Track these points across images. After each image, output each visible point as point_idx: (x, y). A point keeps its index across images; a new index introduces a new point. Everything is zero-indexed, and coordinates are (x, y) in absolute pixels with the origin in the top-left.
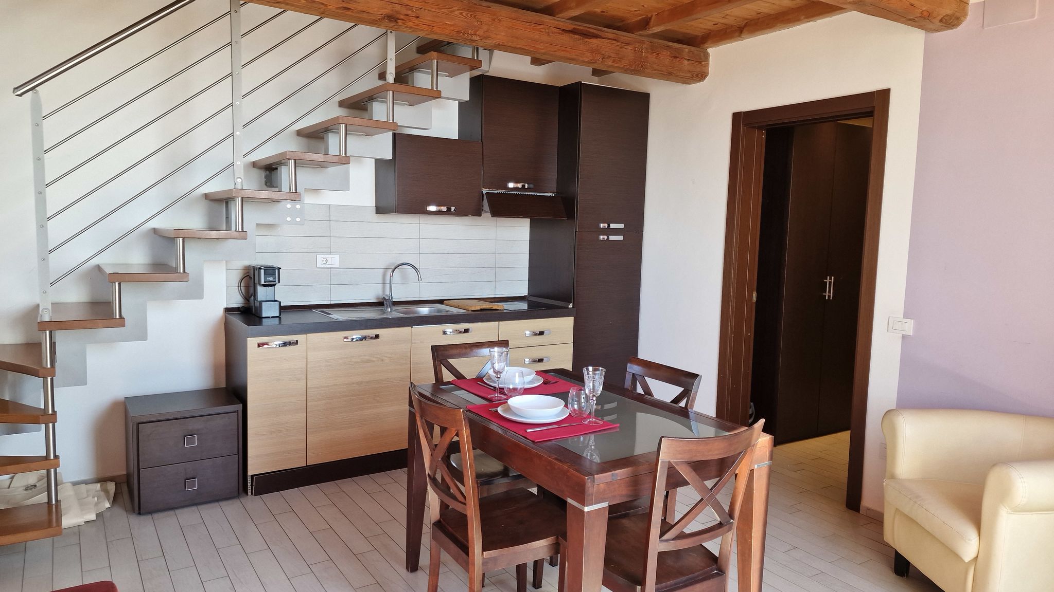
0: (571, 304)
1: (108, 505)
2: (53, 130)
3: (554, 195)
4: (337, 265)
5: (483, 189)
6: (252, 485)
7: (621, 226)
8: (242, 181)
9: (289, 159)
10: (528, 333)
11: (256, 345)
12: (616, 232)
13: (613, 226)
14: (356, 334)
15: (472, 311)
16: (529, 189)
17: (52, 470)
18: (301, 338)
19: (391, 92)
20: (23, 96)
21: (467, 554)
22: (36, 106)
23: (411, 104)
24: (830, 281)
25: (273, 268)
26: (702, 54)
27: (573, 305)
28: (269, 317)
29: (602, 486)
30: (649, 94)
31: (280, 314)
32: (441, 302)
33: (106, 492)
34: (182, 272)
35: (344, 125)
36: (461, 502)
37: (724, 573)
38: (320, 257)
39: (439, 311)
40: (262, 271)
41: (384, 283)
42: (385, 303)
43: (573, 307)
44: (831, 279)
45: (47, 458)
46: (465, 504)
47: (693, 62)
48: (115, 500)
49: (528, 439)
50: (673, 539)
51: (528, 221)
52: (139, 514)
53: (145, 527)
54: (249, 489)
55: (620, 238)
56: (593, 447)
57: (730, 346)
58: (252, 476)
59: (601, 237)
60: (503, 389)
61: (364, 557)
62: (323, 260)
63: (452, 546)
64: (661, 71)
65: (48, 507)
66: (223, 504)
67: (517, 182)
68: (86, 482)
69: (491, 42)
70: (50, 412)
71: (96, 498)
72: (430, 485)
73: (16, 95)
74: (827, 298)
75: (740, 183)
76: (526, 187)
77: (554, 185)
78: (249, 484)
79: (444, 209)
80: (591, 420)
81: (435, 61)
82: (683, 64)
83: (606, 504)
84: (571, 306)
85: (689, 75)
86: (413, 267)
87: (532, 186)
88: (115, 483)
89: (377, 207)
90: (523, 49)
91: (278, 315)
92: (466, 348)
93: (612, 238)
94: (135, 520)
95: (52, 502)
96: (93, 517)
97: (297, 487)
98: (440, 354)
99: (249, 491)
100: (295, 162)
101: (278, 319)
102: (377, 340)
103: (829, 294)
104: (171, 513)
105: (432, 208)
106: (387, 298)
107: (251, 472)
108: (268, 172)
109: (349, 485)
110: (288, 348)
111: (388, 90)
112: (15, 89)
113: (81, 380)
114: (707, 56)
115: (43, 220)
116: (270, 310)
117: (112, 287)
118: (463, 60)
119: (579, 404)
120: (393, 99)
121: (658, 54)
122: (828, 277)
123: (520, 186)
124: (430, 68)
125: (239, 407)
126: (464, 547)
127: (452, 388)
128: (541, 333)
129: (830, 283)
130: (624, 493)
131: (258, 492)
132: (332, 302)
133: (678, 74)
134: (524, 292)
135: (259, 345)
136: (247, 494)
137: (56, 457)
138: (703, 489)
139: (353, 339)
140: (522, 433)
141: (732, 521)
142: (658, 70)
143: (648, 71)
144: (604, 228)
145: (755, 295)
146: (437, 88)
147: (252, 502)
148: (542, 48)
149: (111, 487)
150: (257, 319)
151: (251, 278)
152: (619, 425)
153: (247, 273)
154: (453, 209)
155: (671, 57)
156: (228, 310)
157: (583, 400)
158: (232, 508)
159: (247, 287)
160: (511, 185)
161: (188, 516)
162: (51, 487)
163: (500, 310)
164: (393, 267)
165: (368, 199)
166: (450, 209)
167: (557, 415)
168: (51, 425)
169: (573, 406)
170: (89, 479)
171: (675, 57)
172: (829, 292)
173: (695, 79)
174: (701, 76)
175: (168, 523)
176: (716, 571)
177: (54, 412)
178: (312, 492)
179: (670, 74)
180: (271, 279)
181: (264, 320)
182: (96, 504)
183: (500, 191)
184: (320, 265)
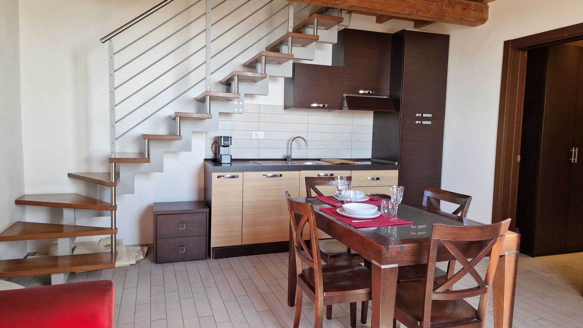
0: (397, 162)
1: (142, 258)
2: (119, 60)
3: (388, 97)
4: (263, 137)
5: (344, 94)
6: (213, 253)
7: (430, 115)
8: (210, 87)
9: (235, 75)
10: (370, 178)
11: (217, 177)
12: (427, 119)
13: (424, 115)
14: (270, 174)
15: (336, 164)
16: (372, 94)
17: (114, 235)
18: (240, 174)
19: (291, 37)
20: (105, 43)
21: (315, 293)
22: (111, 48)
23: (303, 46)
24: (575, 151)
25: (228, 137)
26: (484, 7)
27: (398, 163)
28: (225, 163)
29: (394, 253)
30: (449, 35)
31: (231, 162)
32: (319, 160)
33: (143, 251)
34: (178, 135)
35: (264, 56)
36: (311, 261)
37: (482, 321)
38: (254, 133)
39: (317, 163)
40: (222, 138)
41: (288, 148)
42: (287, 159)
43: (398, 164)
44: (575, 149)
45: (111, 228)
46: (313, 262)
47: (478, 12)
48: (147, 255)
49: (352, 226)
50: (443, 293)
51: (372, 113)
52: (156, 263)
53: (158, 270)
54: (211, 255)
55: (429, 123)
56: (396, 236)
57: (501, 189)
58: (213, 248)
59: (417, 122)
60: (344, 201)
61: (266, 295)
62: (255, 134)
63: (307, 288)
64: (455, 18)
65: (111, 254)
66: (197, 262)
67: (365, 90)
68: (134, 246)
69: (347, 4)
70: (114, 205)
71: (137, 254)
72: (297, 251)
73: (102, 42)
74: (572, 162)
75: (509, 85)
76: (371, 92)
77: (388, 92)
78: (212, 253)
79: (321, 105)
80: (395, 219)
81: (316, 19)
82: (470, 13)
83: (396, 265)
84: (397, 164)
85: (475, 20)
86: (304, 139)
87: (374, 92)
88: (147, 247)
89: (285, 106)
90: (367, 8)
91: (230, 162)
92: (326, 180)
93: (424, 122)
94: (154, 265)
95: (113, 252)
96: (134, 262)
97: (237, 257)
98: (310, 182)
99: (212, 256)
100: (238, 77)
101: (230, 164)
102: (281, 177)
103: (574, 159)
104: (172, 264)
105: (315, 105)
106: (288, 156)
107: (213, 245)
108: (228, 86)
109: (263, 258)
110: (233, 179)
111: (289, 36)
112: (101, 39)
113: (131, 191)
114: (487, 8)
115: (113, 106)
116: (225, 160)
117: (145, 142)
118: (333, 18)
119: (388, 209)
120: (292, 43)
121: (453, 7)
122: (574, 148)
123: (367, 92)
124: (313, 24)
125: (207, 210)
126: (313, 289)
127: (315, 200)
128: (378, 179)
129: (575, 152)
130: (409, 259)
131: (216, 257)
132: (260, 158)
133: (467, 19)
134: (369, 156)
135: (219, 177)
136: (211, 258)
137: (115, 228)
138: (464, 262)
139: (268, 176)
140: (349, 223)
141: (487, 286)
142: (453, 17)
143: (447, 18)
144: (419, 117)
145: (519, 158)
146: (317, 34)
147: (213, 262)
148: (379, 6)
149: (146, 249)
150: (220, 164)
151: (217, 143)
152: (412, 222)
153: (216, 141)
154: (326, 105)
155: (462, 9)
156: (206, 160)
157: (390, 207)
158: (202, 265)
159: (216, 148)
160: (361, 92)
161: (180, 266)
162: (113, 244)
163: (352, 164)
164: (292, 139)
165: (280, 101)
166: (325, 106)
167: (373, 215)
168: (114, 211)
169: (384, 211)
170: (136, 245)
171: (465, 9)
172: (575, 158)
173: (479, 22)
174: (483, 20)
175: (169, 268)
176: (475, 320)
177: (116, 205)
178: (244, 260)
179: (462, 19)
180: (227, 143)
181: (222, 164)
182: (137, 257)
183: (354, 95)
184: (253, 137)
